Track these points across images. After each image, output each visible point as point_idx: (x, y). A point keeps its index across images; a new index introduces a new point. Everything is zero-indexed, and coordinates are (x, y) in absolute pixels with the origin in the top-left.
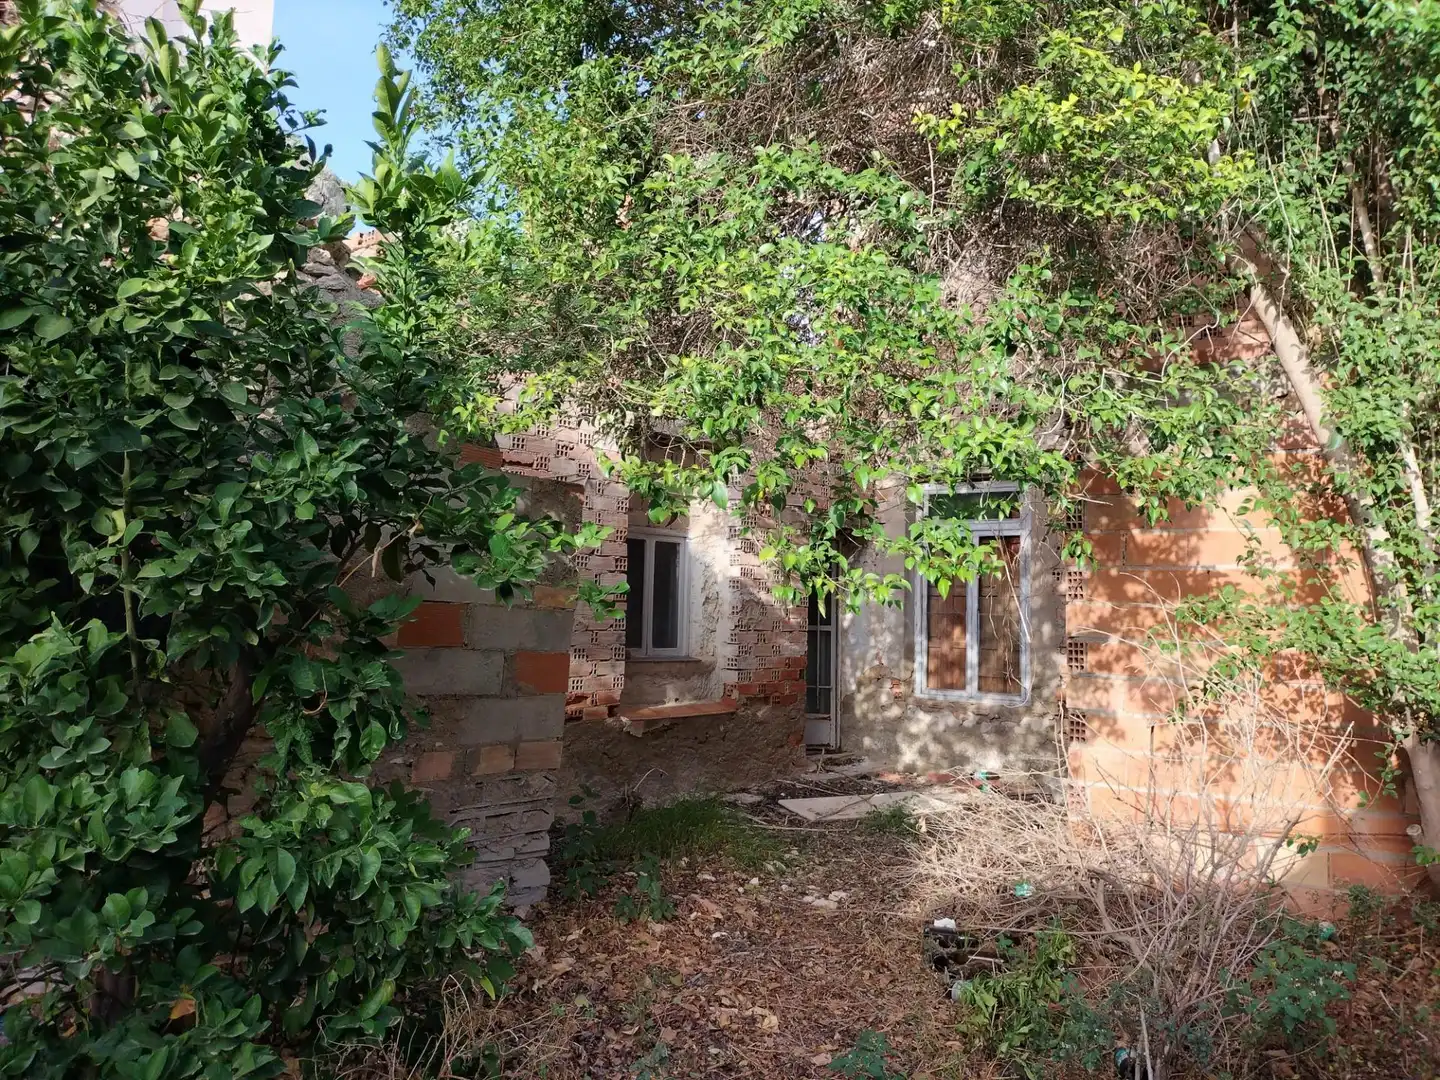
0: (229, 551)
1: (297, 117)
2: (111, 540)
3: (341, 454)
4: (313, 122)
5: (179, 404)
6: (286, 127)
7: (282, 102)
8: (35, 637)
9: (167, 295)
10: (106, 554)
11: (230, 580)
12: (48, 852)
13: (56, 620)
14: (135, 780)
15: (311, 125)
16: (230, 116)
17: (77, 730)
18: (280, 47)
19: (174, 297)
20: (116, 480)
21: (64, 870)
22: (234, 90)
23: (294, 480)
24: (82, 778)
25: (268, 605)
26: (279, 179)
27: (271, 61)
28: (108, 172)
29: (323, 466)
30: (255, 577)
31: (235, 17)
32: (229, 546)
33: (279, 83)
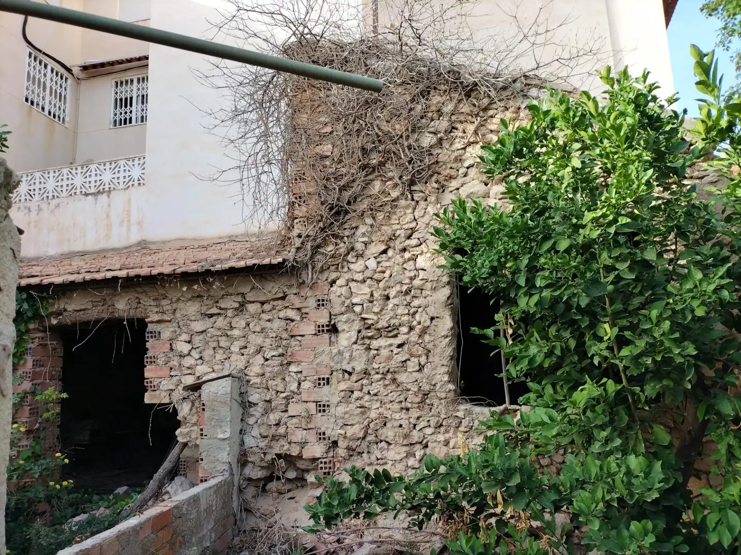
0: (662, 338)
1: (662, 103)
2: (605, 338)
3: (715, 275)
4: (671, 101)
5: (623, 266)
6: (658, 111)
7: (654, 99)
8: (581, 388)
9: (604, 216)
10: (603, 346)
11: (666, 353)
12: (599, 495)
13: (588, 379)
14: (634, 462)
15: (671, 103)
16: (628, 118)
17: (604, 434)
18: (648, 73)
19: (608, 216)
20: (604, 309)
21: (608, 504)
22: (629, 104)
23: (691, 294)
24: (611, 459)
25: (689, 366)
26: (661, 137)
27: (645, 82)
28: (569, 169)
29: (704, 285)
30: (677, 351)
31: (629, 69)
32: (662, 335)
33: (650, 91)
